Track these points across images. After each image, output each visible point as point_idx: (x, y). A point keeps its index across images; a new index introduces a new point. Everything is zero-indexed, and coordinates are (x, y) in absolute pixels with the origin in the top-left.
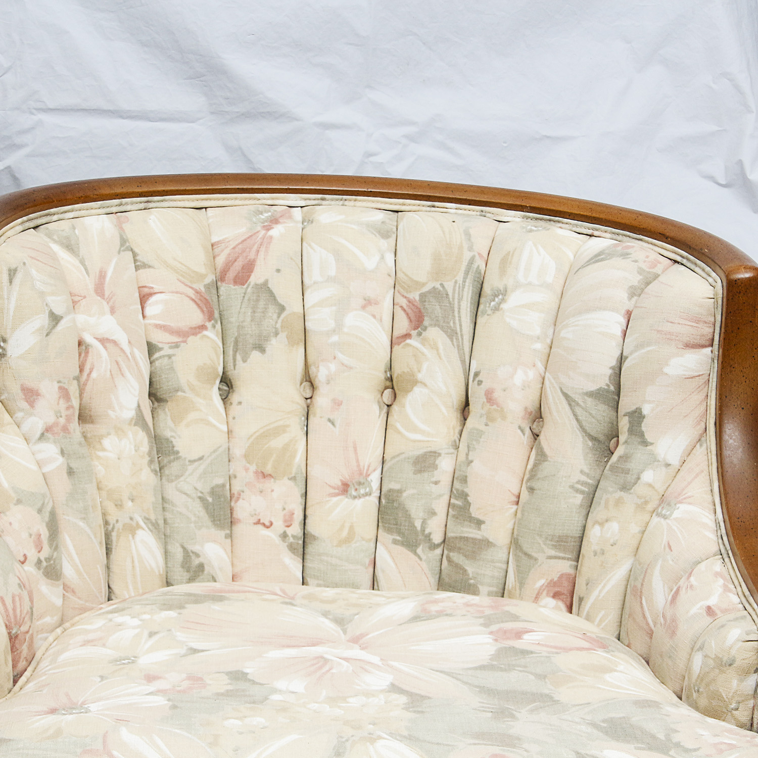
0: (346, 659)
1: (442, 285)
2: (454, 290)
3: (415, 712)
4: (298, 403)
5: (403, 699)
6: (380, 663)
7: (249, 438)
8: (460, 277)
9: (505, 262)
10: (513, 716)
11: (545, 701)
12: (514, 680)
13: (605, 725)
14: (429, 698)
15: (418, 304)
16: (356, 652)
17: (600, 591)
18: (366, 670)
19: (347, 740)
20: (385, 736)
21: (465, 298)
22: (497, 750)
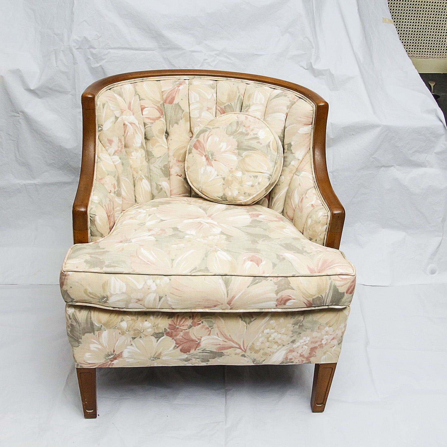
0: (207, 223)
1: (231, 104)
2: (234, 105)
3: (228, 241)
4: (188, 139)
5: (225, 237)
6: (217, 224)
7: (174, 150)
8: (236, 101)
9: (249, 97)
10: (257, 242)
11: (266, 237)
12: (257, 230)
13: (284, 245)
14: (232, 236)
15: (224, 109)
16: (210, 221)
17: (278, 196)
18: (214, 227)
19: (209, 251)
20: (220, 250)
21: (237, 108)
22: (253, 254)
